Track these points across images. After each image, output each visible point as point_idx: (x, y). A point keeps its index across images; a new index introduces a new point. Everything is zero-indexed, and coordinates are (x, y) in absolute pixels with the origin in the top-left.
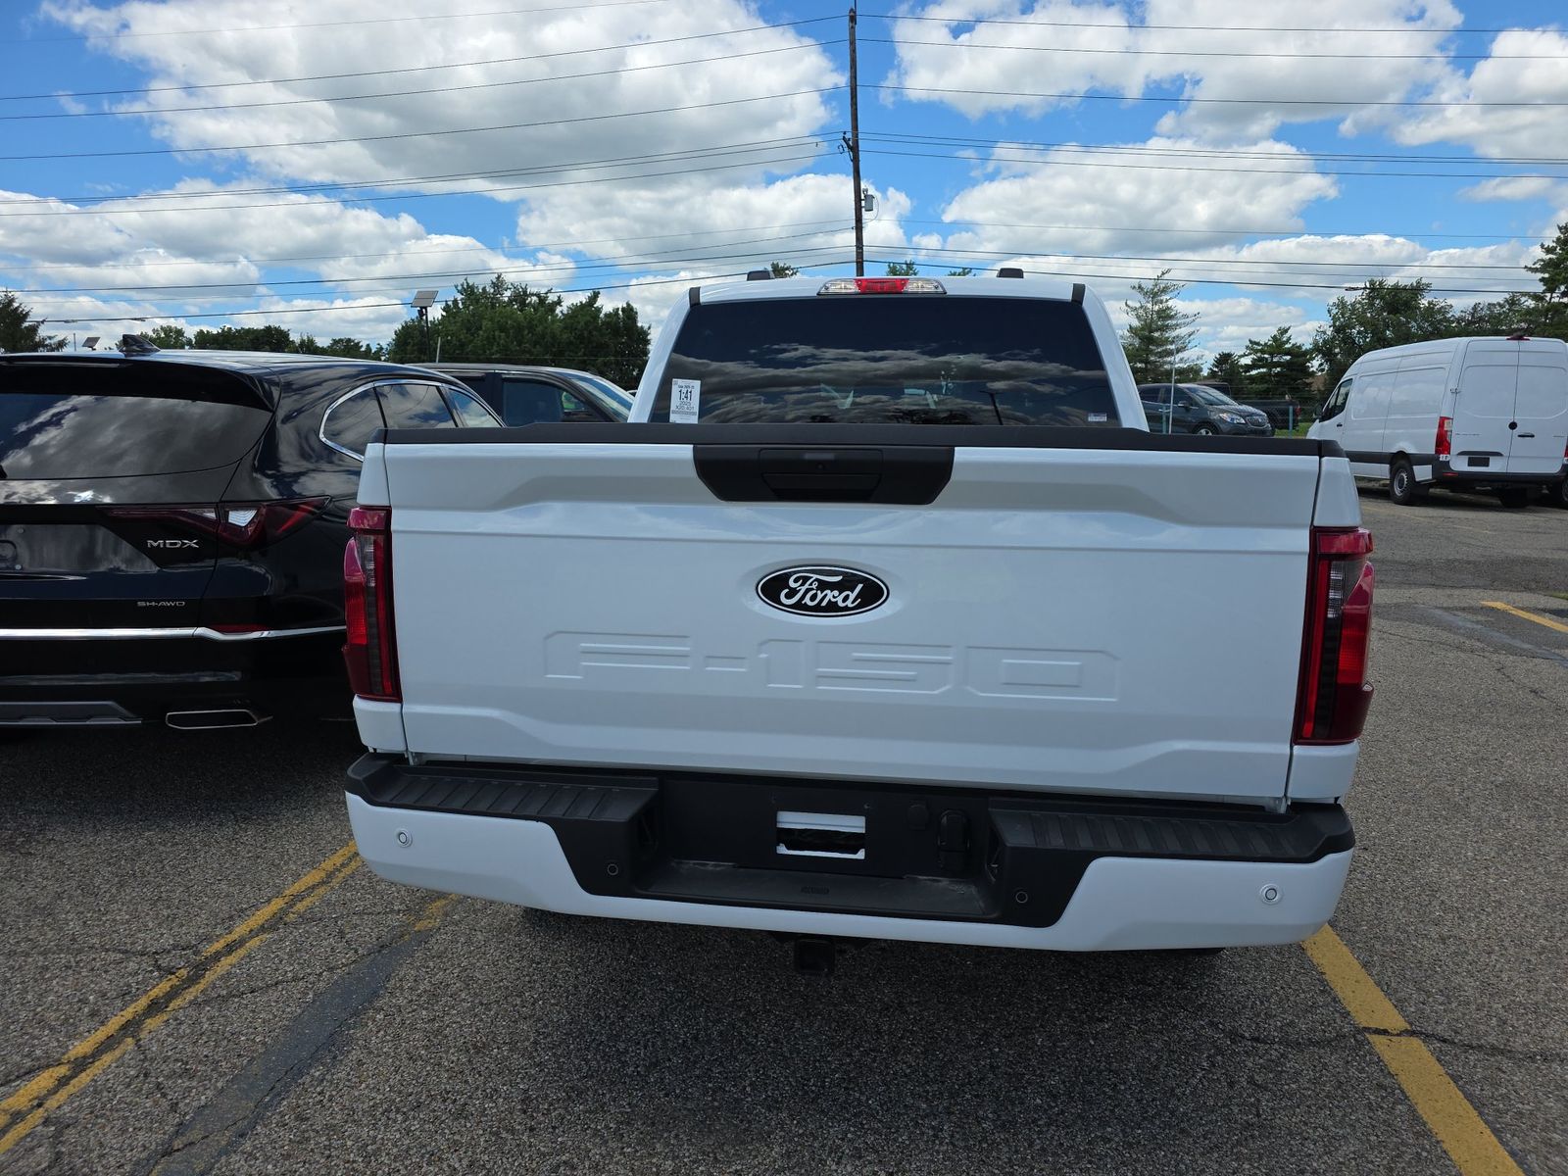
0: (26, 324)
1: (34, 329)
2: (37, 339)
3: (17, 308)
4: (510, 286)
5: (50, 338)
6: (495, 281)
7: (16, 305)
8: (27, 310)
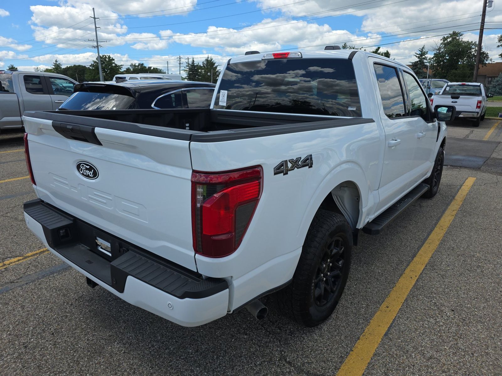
0: (214, 66)
1: (216, 67)
2: (217, 70)
3: (213, 62)
4: (349, 47)
5: (220, 70)
6: (344, 45)
7: (213, 61)
8: (215, 62)
